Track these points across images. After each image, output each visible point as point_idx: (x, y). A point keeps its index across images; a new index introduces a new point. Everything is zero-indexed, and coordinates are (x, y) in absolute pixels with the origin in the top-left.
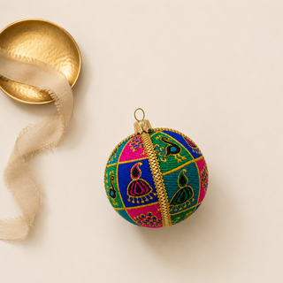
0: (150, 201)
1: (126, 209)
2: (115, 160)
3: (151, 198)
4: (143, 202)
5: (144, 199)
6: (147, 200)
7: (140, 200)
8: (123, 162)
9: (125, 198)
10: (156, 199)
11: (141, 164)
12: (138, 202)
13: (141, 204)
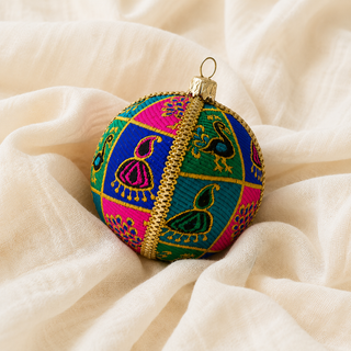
0: (140, 204)
1: (103, 195)
2: (130, 115)
3: (145, 199)
4: (129, 198)
5: (134, 194)
6: (137, 199)
7: (127, 192)
8: (137, 123)
9: (110, 177)
10: (150, 204)
11: (159, 140)
12: (123, 195)
13: (125, 200)
